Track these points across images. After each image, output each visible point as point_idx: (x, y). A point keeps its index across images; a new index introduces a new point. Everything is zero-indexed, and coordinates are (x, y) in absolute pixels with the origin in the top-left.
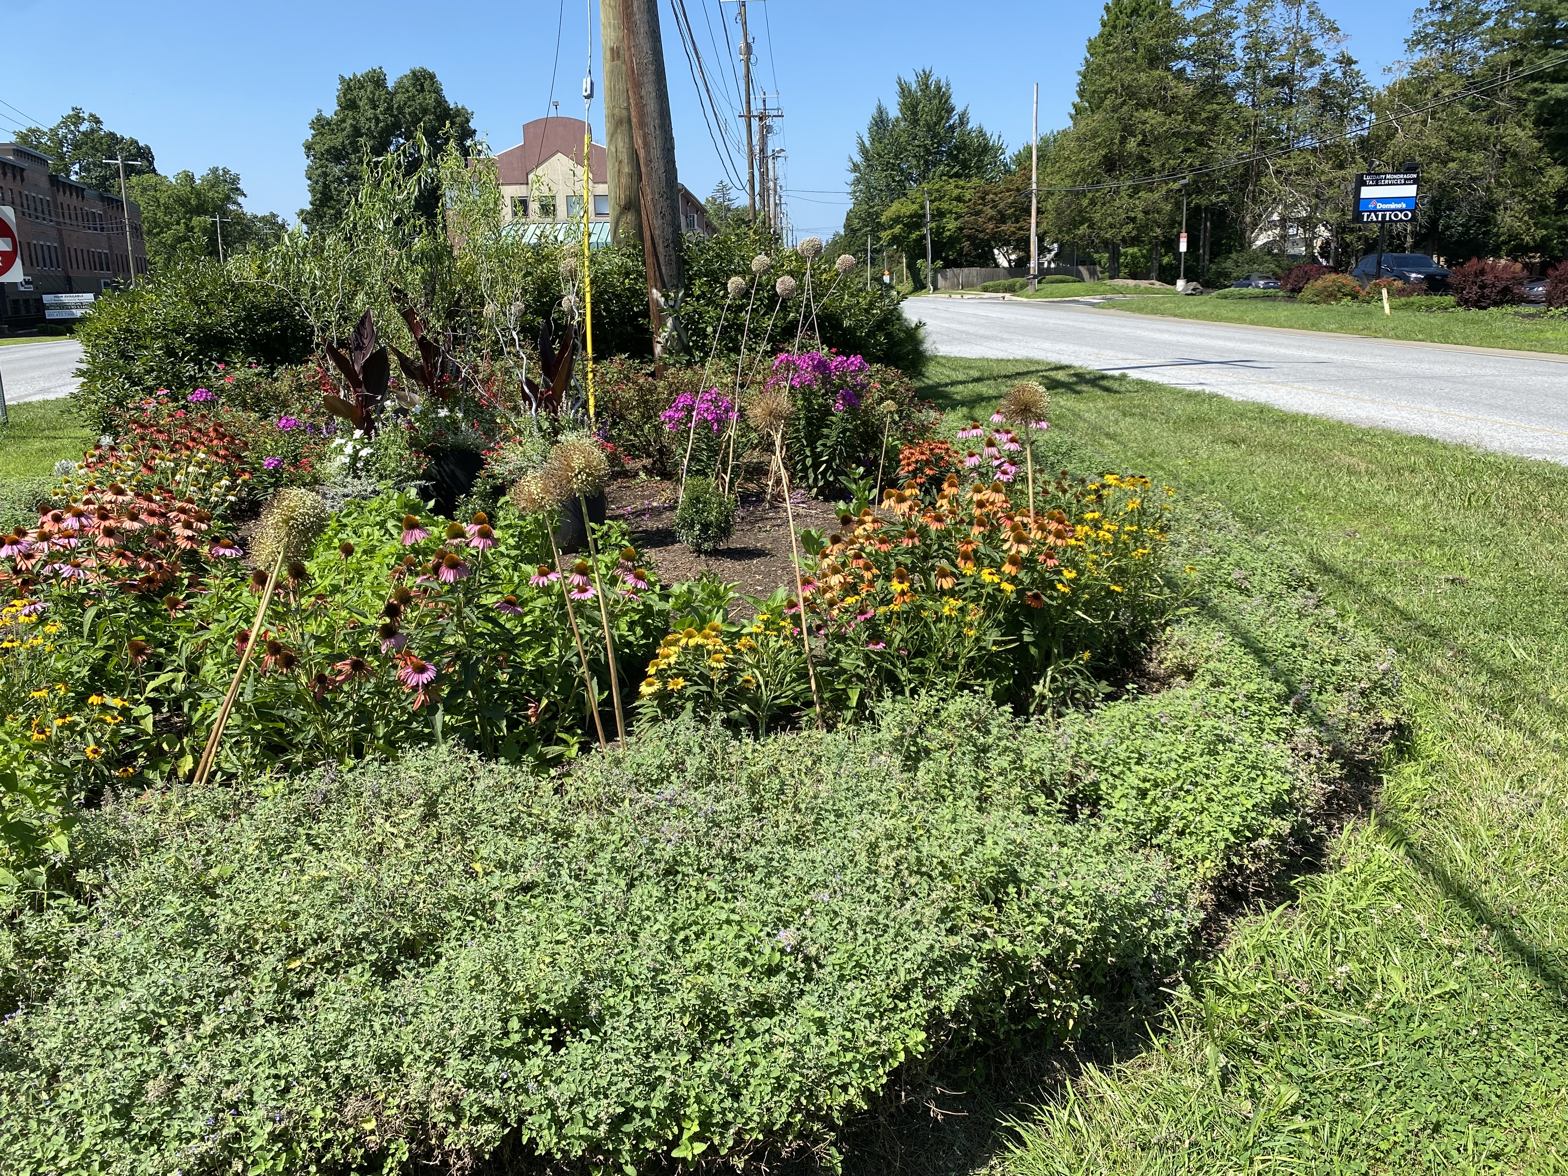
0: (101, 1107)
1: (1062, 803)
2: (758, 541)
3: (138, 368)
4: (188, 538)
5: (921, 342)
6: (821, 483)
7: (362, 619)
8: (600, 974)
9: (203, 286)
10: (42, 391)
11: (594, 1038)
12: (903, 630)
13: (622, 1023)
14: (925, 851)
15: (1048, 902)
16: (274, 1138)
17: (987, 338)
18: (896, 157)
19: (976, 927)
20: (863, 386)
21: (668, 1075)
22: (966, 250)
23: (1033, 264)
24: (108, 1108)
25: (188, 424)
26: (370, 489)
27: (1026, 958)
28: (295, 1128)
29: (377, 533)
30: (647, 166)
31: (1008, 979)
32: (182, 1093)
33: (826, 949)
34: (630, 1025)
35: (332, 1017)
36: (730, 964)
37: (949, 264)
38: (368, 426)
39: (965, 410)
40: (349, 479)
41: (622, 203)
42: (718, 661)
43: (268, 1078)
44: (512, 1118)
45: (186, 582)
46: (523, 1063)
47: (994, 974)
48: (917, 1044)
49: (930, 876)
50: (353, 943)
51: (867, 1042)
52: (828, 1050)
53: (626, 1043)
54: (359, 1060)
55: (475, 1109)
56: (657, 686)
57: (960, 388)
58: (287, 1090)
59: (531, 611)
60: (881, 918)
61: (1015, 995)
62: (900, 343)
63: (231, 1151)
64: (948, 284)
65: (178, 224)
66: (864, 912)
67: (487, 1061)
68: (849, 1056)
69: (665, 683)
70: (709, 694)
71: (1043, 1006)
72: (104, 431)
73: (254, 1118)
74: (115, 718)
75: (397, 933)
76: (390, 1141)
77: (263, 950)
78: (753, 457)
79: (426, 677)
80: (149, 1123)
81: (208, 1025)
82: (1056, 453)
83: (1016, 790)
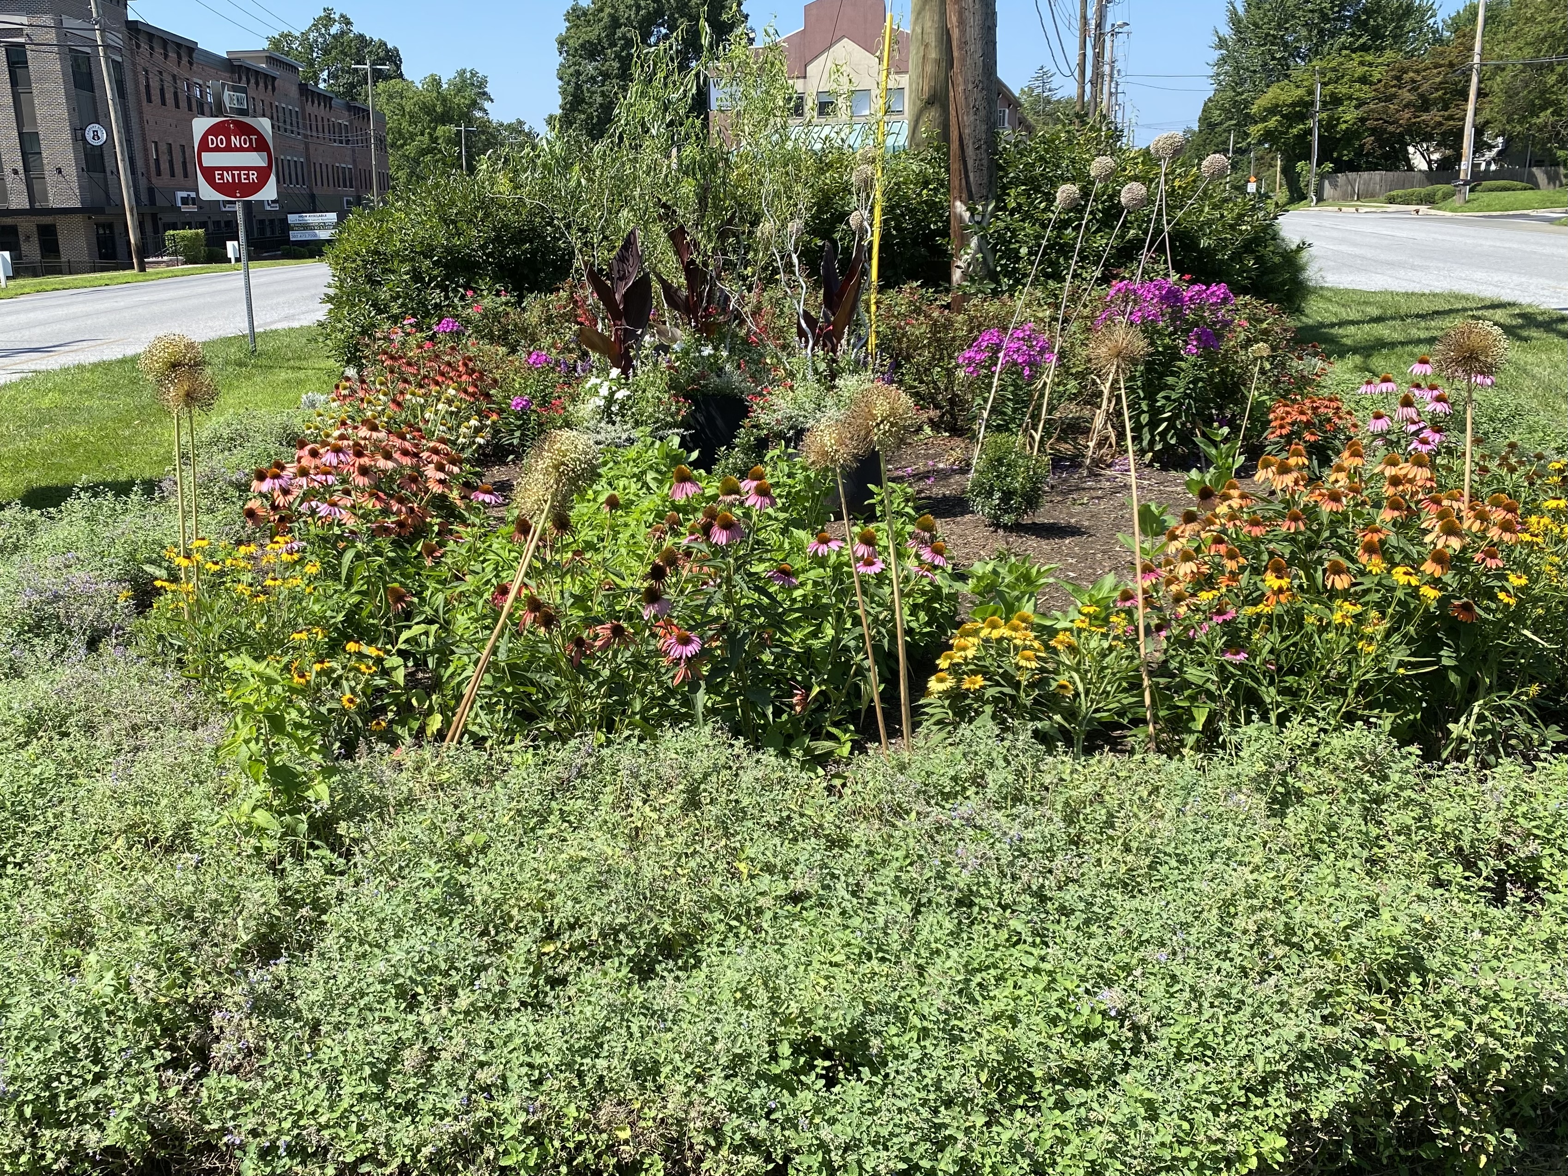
0: (360, 1068)
1: (1487, 879)
2: (1072, 516)
3: (384, 294)
4: (441, 482)
5: (1302, 269)
6: (1158, 447)
7: (618, 581)
8: (882, 1008)
9: (453, 203)
10: (287, 318)
11: (874, 1079)
12: (1274, 638)
13: (908, 1067)
14: (1298, 916)
15: (1465, 1002)
16: (527, 1130)
17: (1391, 264)
18: (1279, 26)
19: (1362, 1020)
20: (1226, 324)
21: (960, 1136)
22: (1368, 147)
23: (1465, 165)
24: (367, 1071)
25: (437, 356)
26: (624, 436)
27: (1428, 1068)
28: (548, 1123)
29: (634, 487)
30: (960, 49)
31: (1401, 1091)
32: (437, 1067)
33: (1159, 1019)
34: (918, 1071)
35: (588, 1010)
36: (1038, 1019)
37: (1341, 167)
38: (625, 364)
39: (1358, 359)
40: (602, 424)
41: (925, 97)
42: (1028, 659)
43: (521, 1065)
44: (778, 1154)
45: (436, 528)
46: (793, 1094)
47: (1381, 1083)
48: (1274, 1150)
49: (1302, 948)
50: (612, 932)
51: (1209, 1138)
52: (1158, 1139)
53: (914, 1092)
54: (615, 1062)
55: (738, 1136)
56: (950, 683)
57: (1352, 329)
58: (539, 1082)
59: (802, 584)
60: (1234, 991)
61: (1405, 1113)
62: (1275, 269)
63: (483, 1136)
64: (1338, 193)
65: (422, 134)
66: (1211, 983)
67: (755, 1085)
68: (1185, 1151)
69: (960, 681)
70: (1012, 698)
71: (1445, 1131)
72: (348, 362)
73: (508, 1105)
74: (369, 668)
75: (655, 929)
76: (644, 1155)
77: (517, 928)
78: (1070, 411)
79: (692, 649)
80: (405, 1092)
81: (463, 1001)
82: (1492, 419)
83: (1421, 855)
